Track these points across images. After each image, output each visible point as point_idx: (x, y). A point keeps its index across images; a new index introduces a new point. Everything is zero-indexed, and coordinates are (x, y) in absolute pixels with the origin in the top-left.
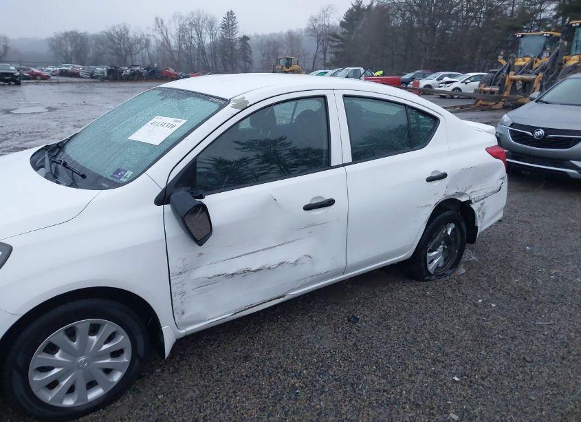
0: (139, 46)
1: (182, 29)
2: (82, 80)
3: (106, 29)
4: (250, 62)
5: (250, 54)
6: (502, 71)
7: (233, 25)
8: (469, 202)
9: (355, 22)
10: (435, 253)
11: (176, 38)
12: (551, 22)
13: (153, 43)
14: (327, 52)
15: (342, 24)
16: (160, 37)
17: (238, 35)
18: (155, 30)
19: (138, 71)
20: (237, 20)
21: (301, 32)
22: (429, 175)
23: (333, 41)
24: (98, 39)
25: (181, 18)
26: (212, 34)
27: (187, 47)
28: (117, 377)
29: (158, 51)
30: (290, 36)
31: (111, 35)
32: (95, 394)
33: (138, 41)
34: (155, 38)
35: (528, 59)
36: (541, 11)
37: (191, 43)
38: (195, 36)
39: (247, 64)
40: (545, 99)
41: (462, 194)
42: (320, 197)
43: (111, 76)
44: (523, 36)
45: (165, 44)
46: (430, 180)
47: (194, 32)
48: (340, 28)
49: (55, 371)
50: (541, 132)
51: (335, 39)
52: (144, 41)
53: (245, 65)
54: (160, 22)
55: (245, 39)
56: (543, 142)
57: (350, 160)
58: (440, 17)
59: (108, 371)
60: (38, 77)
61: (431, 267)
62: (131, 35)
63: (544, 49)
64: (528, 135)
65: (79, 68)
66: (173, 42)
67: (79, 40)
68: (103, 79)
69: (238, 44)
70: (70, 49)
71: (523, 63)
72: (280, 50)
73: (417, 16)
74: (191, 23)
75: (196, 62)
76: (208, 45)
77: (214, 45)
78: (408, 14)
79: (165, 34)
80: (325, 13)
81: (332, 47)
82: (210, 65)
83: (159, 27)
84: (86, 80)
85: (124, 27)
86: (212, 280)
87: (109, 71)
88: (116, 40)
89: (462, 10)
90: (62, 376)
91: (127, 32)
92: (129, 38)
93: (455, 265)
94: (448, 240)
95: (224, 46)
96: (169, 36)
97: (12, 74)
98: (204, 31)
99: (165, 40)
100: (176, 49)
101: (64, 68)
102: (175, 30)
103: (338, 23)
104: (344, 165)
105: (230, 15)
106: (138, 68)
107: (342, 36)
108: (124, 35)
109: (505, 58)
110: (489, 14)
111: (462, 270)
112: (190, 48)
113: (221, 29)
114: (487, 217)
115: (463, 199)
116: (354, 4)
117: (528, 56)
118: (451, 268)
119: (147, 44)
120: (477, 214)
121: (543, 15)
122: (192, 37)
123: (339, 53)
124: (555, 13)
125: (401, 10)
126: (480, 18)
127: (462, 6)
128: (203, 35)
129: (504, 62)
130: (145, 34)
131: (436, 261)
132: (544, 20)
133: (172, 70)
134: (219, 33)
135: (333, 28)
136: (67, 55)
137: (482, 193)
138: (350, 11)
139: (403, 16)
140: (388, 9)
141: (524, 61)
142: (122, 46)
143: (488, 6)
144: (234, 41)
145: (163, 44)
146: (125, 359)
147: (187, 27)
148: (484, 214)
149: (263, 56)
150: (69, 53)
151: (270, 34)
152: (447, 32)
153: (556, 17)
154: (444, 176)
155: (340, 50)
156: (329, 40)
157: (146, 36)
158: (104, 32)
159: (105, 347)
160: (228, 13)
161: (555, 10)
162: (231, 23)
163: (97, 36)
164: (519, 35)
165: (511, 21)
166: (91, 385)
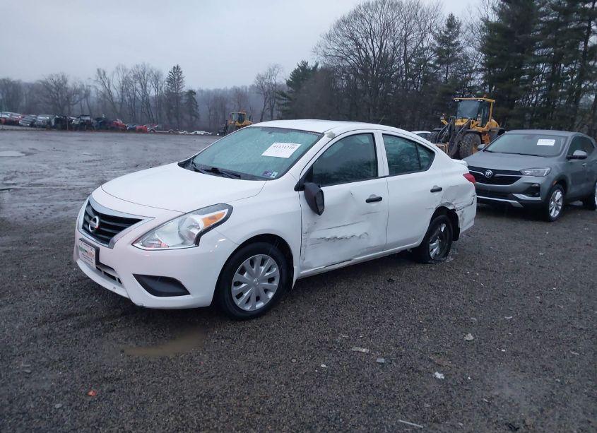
0: (78, 96)
1: (126, 81)
2: (24, 128)
3: (43, 79)
4: (196, 117)
5: (196, 108)
6: (444, 130)
7: (179, 79)
8: (454, 210)
9: (301, 82)
10: (434, 244)
11: (119, 90)
12: (480, 89)
13: (93, 94)
14: (274, 109)
15: (289, 83)
16: (101, 88)
17: (185, 89)
18: (97, 81)
19: (87, 121)
20: (183, 74)
21: (246, 89)
22: (432, 188)
23: (279, 99)
24: (33, 88)
25: (125, 70)
26: (157, 87)
27: (131, 100)
28: (271, 295)
29: (98, 102)
30: (237, 92)
31: (48, 84)
32: (260, 305)
33: (77, 92)
34: (96, 89)
35: (465, 120)
36: (472, 79)
37: (135, 95)
38: (140, 89)
39: (194, 118)
40: (489, 149)
41: (450, 204)
42: (375, 195)
43: (59, 125)
44: (460, 101)
45: (107, 95)
46: (433, 191)
47: (138, 84)
48: (287, 88)
49: (244, 285)
50: (490, 172)
51: (282, 98)
52: (84, 92)
53: (191, 119)
54: (102, 73)
55: (191, 93)
56: (493, 180)
57: (388, 174)
58: (382, 81)
59: (266, 291)
61: (432, 254)
62: (70, 84)
63: (479, 112)
64: (481, 175)
65: (17, 116)
66: (116, 93)
69: (184, 98)
71: (462, 124)
72: (227, 106)
73: (361, 79)
74: (135, 76)
75: (139, 114)
76: (153, 98)
77: (158, 99)
78: (352, 76)
79: (107, 86)
80: (272, 73)
81: (279, 105)
82: (154, 117)
83: (101, 78)
84: (28, 128)
85: (63, 76)
86: (319, 241)
87: (57, 121)
88: (53, 90)
89: (401, 75)
90: (246, 289)
91: (65, 82)
92: (67, 88)
93: (446, 255)
94: (441, 236)
95: (170, 100)
96: (112, 88)
98: (149, 84)
99: (107, 92)
100: (118, 100)
102: (117, 82)
103: (285, 82)
104: (385, 177)
105: (177, 70)
106: (88, 118)
107: (288, 94)
108: (62, 85)
109: (447, 120)
110: (425, 80)
111: (451, 259)
112: (133, 100)
113: (166, 83)
114: (465, 221)
115: (450, 208)
116: (300, 65)
117: (465, 118)
118: (443, 257)
119: (87, 95)
120: (460, 218)
121: (473, 83)
122: (136, 90)
123: (286, 111)
124: (483, 82)
125: (346, 73)
126: (418, 83)
127: (402, 72)
128: (148, 88)
129: (446, 123)
130: (85, 84)
131: (434, 250)
132: (474, 87)
133: (119, 122)
134: (165, 86)
135: (280, 86)
137: (462, 205)
138: (296, 71)
139: (348, 78)
140: (333, 72)
141: (462, 122)
142: (60, 96)
143: (424, 73)
144: (180, 95)
145: (104, 95)
146: (276, 283)
147: (132, 79)
148: (463, 219)
149: (210, 111)
151: (215, 90)
152: (389, 94)
153: (484, 85)
154: (440, 190)
155: (287, 108)
156: (276, 97)
157: (85, 87)
158: (40, 81)
159: (267, 274)
160: (174, 67)
161: (482, 79)
162: (176, 78)
163: (33, 85)
164: (457, 99)
165: (446, 87)
166: (258, 299)
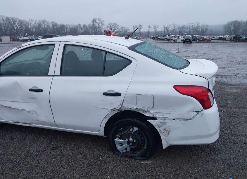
2: (227, 41)
10: (122, 140)
43: (235, 40)
46: (106, 94)
60: (206, 40)
67: (237, 25)
68: (231, 41)
70: (232, 28)
87: (234, 37)
97: (189, 39)
101: (221, 36)
104: (54, 76)
131: (123, 146)
136: (230, 31)
150: (231, 30)
154: (118, 95)
